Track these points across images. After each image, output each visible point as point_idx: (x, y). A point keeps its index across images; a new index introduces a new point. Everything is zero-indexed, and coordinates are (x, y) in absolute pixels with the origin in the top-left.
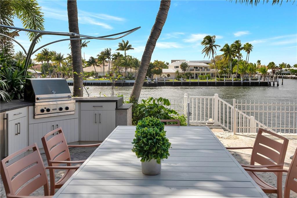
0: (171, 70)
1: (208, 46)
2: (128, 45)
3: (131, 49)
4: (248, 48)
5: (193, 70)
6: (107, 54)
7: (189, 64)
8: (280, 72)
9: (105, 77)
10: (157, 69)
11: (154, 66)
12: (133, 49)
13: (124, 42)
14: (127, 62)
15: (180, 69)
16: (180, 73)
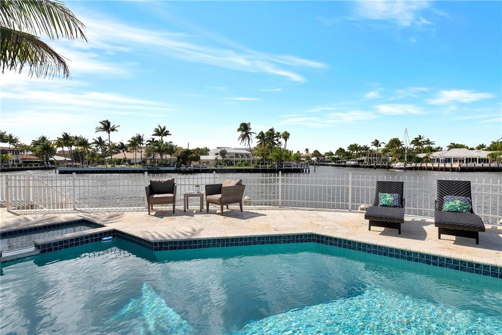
0: (211, 157)
1: (244, 133)
2: (165, 131)
3: (169, 134)
4: (286, 136)
5: (233, 157)
6: (138, 140)
7: (228, 151)
8: (323, 160)
9: (137, 163)
10: (194, 155)
11: (191, 153)
12: (170, 135)
13: (160, 127)
14: (161, 149)
15: (219, 156)
16: (219, 160)
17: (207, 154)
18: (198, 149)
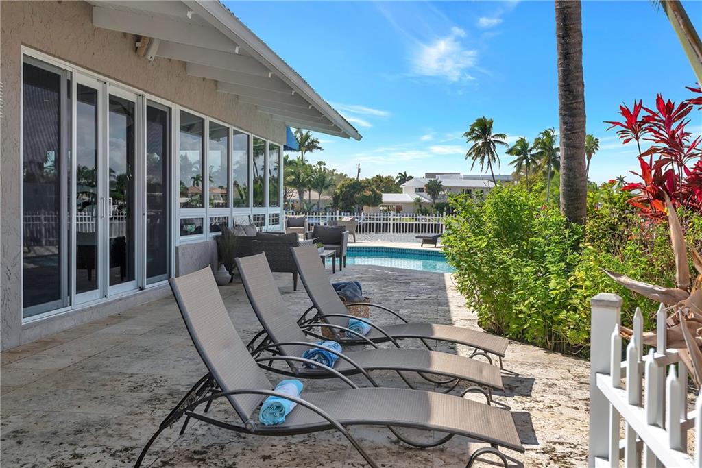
0: (407, 196)
1: (480, 142)
2: (309, 141)
7: (446, 183)
10: (368, 193)
12: (320, 148)
13: (300, 133)
14: (301, 178)
15: (425, 194)
16: (425, 203)
17: (398, 191)
18: (379, 177)
